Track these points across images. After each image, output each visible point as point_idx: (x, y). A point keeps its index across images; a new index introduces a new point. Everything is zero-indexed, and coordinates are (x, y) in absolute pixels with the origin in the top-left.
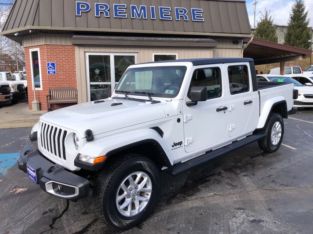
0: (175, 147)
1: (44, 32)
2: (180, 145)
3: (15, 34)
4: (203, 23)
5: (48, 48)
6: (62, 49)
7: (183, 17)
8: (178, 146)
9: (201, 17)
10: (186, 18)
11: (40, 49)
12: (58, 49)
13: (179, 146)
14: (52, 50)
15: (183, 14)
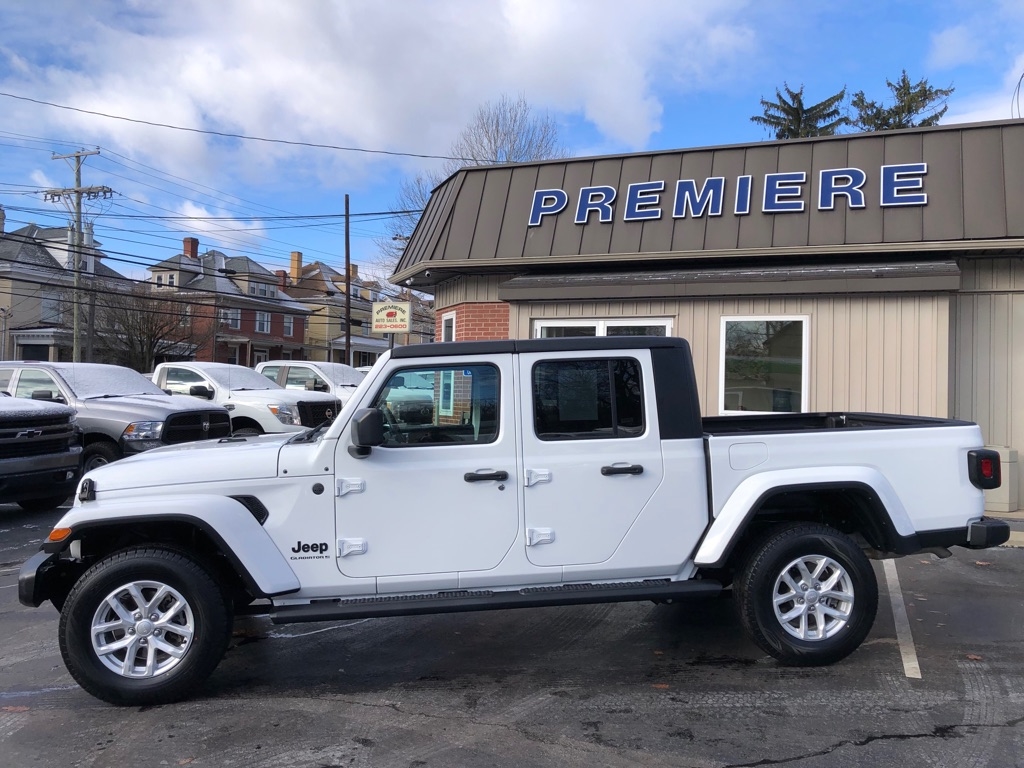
0: (302, 553)
1: (464, 273)
2: (321, 552)
3: (408, 282)
4: (925, 208)
5: (471, 312)
6: (499, 311)
7: (847, 197)
8: (311, 553)
9: (919, 190)
10: (856, 198)
11: (457, 314)
12: (492, 311)
13: (318, 553)
14: (476, 316)
15: (849, 189)
